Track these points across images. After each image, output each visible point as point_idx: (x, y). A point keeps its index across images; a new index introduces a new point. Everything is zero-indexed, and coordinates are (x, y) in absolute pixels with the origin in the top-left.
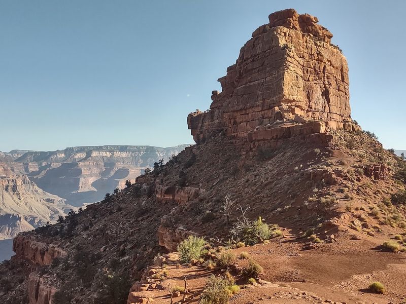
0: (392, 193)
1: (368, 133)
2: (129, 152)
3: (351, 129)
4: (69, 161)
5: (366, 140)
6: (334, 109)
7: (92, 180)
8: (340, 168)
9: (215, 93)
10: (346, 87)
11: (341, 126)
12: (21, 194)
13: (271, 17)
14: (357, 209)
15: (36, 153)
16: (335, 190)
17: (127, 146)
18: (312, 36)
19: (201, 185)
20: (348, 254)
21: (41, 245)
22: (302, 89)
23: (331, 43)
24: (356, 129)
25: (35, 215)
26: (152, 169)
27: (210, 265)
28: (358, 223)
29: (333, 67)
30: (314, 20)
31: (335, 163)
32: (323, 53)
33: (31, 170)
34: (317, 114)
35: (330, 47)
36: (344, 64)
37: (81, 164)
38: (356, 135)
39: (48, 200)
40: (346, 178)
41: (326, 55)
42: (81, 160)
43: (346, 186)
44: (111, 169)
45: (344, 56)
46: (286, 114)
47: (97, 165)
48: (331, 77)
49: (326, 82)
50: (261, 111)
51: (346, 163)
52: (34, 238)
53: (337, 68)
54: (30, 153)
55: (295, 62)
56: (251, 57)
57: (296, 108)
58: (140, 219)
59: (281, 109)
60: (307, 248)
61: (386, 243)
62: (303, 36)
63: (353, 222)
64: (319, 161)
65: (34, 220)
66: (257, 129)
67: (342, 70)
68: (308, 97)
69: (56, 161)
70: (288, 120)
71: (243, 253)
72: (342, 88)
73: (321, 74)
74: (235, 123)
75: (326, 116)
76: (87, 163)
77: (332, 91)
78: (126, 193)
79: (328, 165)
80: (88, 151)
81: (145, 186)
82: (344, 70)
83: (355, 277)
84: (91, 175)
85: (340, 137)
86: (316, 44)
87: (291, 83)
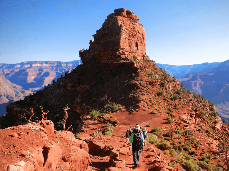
0: (158, 91)
1: (153, 61)
2: (49, 64)
3: (146, 59)
4: (23, 68)
5: (152, 64)
6: (140, 51)
7: (33, 78)
8: (141, 82)
9: (91, 41)
10: (144, 42)
11: (142, 58)
12: (2, 84)
13: (115, 11)
14: (146, 99)
15: (7, 65)
16: (139, 91)
17: (48, 61)
18: (131, 20)
19: (87, 84)
20: (142, 115)
21: (19, 109)
22: (127, 44)
23: (139, 23)
24: (148, 60)
25: (8, 94)
26: (64, 75)
27: (102, 120)
28: (146, 104)
29: (140, 33)
30: (132, 13)
31: (139, 80)
32: (135, 28)
33: (6, 73)
34: (133, 53)
35: (138, 25)
36: (144, 32)
37: (28, 70)
38: (148, 62)
39: (14, 87)
40: (143, 86)
41: (137, 29)
42: (28, 68)
43: (143, 90)
44: (42, 72)
45: (144, 29)
46: (121, 56)
47: (35, 71)
48: (139, 38)
49: (137, 40)
50: (111, 52)
51: (143, 80)
52: (15, 106)
53: (141, 34)
54: (5, 65)
55: (125, 32)
56: (107, 28)
57: (125, 52)
58: (62, 98)
59: (119, 53)
60: (130, 114)
61: (153, 112)
62: (128, 20)
63: (144, 104)
64: (134, 79)
65: (8, 96)
66: (110, 62)
67: (143, 35)
68: (130, 47)
69: (17, 68)
70: (122, 58)
71: (112, 116)
72: (143, 42)
73: (135, 37)
74: (100, 56)
75: (136, 54)
76: (30, 69)
77: (139, 44)
78: (53, 86)
79: (137, 81)
80: (31, 63)
81: (62, 83)
82: (144, 35)
83: (143, 122)
84: (32, 75)
85: (142, 64)
86: (133, 24)
87: (123, 42)
